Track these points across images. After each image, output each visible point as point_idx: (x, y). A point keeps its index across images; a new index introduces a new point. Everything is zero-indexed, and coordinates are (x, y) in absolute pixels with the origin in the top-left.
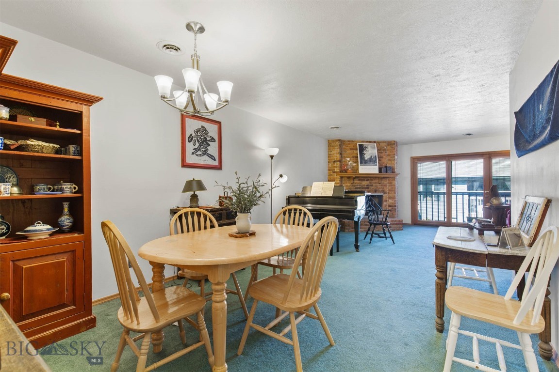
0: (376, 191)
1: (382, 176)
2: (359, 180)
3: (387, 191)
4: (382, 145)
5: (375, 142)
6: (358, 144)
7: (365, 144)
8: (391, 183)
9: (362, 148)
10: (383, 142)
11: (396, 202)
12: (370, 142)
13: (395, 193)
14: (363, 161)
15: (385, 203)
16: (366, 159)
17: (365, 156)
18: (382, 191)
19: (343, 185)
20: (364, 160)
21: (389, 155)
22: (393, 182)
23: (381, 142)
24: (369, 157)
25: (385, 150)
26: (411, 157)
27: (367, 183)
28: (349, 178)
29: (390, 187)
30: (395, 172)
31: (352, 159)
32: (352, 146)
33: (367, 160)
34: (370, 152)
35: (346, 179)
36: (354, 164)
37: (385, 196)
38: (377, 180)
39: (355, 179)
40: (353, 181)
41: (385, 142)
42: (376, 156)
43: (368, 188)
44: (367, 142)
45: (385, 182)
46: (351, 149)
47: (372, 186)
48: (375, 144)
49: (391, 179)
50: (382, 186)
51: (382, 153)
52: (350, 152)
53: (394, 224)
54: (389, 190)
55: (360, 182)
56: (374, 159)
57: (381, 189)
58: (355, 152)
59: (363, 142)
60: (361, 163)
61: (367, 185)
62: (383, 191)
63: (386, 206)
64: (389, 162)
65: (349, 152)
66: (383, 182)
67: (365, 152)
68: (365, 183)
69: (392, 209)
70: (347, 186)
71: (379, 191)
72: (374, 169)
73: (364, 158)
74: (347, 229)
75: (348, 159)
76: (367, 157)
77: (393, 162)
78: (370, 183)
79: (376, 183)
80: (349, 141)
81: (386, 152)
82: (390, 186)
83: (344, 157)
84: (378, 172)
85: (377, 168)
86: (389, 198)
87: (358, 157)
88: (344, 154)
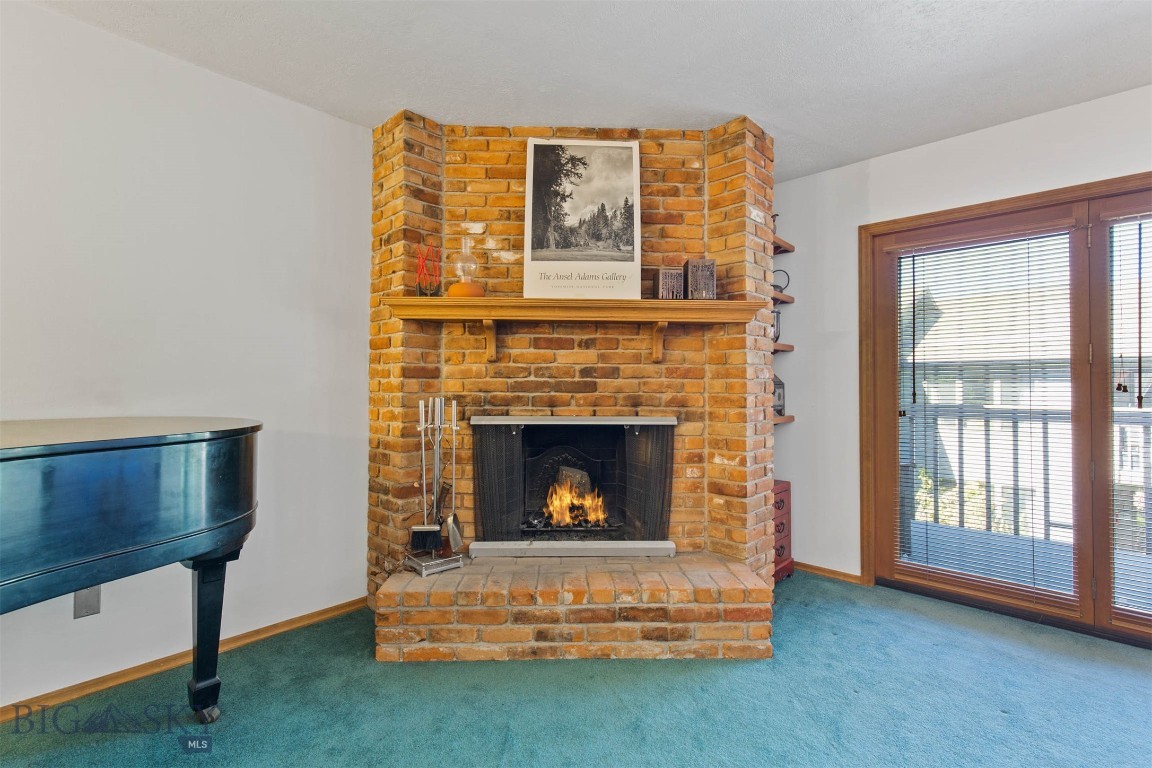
0: (635, 403)
1: (663, 318)
2: (536, 344)
3: (700, 402)
4: (676, 149)
5: (633, 134)
6: (532, 142)
7: (572, 145)
8: (723, 360)
9: (551, 166)
10: (684, 135)
11: (750, 466)
12: (605, 134)
13: (743, 418)
14: (552, 236)
15: (691, 472)
16: (571, 221)
17: (567, 206)
18: (670, 403)
19: (445, 369)
20: (559, 228)
21: (715, 205)
22: (735, 357)
23: (669, 135)
24: (589, 211)
25: (691, 177)
26: (862, 229)
27: (588, 357)
28: (473, 326)
29: (719, 385)
30: (743, 297)
31: (498, 226)
32: (497, 156)
33: (572, 230)
34: (598, 183)
35: (458, 331)
36: (508, 256)
37: (688, 434)
38: (642, 344)
39: (510, 339)
40: (500, 345)
41: (696, 135)
42: (628, 210)
43: (593, 387)
44: (587, 133)
45: (686, 351)
46: (490, 174)
47: (614, 373)
48: (635, 144)
49: (723, 336)
50: (670, 373)
51: (675, 193)
52: (487, 186)
53: (711, 617)
54: (716, 400)
55: (549, 352)
56: (617, 224)
57: (667, 396)
58: (515, 187)
59: (563, 132)
60: (539, 243)
61: (585, 372)
62: (679, 405)
63: (695, 487)
64: (717, 244)
65: (479, 187)
66: (676, 354)
67: (566, 186)
68: (572, 359)
69: (728, 505)
70: (466, 375)
71: (653, 404)
72: (614, 277)
73: (559, 217)
74: (388, 639)
75: (477, 228)
76: (575, 212)
77: (733, 240)
78: (602, 358)
79: (637, 359)
80: (482, 131)
81: (699, 191)
82: (717, 376)
83: (454, 217)
84: (637, 296)
85: (634, 269)
86: (715, 444)
87: (521, 217)
88: (450, 199)
